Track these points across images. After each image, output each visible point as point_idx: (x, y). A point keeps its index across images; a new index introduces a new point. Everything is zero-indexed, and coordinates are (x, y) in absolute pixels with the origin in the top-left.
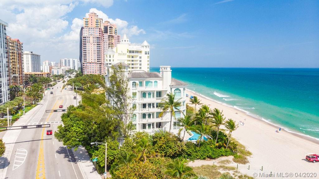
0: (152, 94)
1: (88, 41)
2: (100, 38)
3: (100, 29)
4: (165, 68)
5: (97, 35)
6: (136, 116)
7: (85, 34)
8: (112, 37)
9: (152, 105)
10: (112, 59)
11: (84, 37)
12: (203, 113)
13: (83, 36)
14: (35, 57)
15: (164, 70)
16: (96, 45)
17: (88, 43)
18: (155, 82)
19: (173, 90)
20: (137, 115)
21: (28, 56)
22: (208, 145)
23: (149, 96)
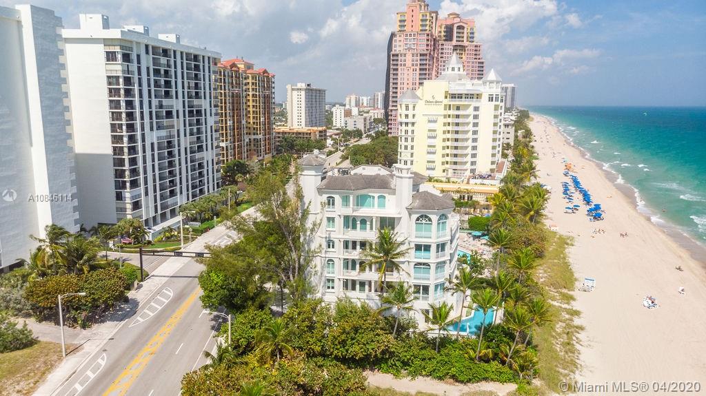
0: (368, 223)
1: (403, 63)
2: (426, 55)
3: (428, 35)
5: (422, 48)
6: (334, 264)
7: (398, 47)
8: (463, 48)
9: (368, 244)
10: (410, 113)
11: (393, 55)
13: (393, 52)
14: (314, 94)
16: (418, 72)
17: (402, 67)
18: (379, 197)
19: (414, 217)
20: (337, 261)
21: (299, 94)
23: (364, 226)
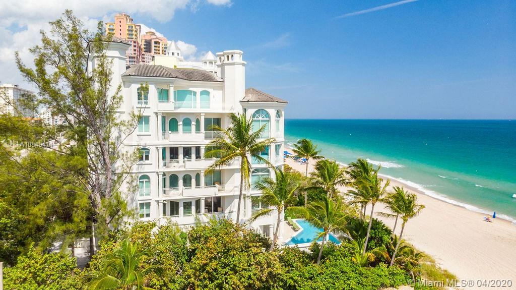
0: (194, 123)
2: (134, 58)
3: (135, 42)
4: (228, 56)
5: (130, 52)
6: (149, 181)
9: (193, 151)
12: (328, 170)
15: (226, 61)
18: (202, 93)
19: (250, 112)
20: (153, 177)
21: (7, 92)
22: (345, 256)
23: (186, 127)
